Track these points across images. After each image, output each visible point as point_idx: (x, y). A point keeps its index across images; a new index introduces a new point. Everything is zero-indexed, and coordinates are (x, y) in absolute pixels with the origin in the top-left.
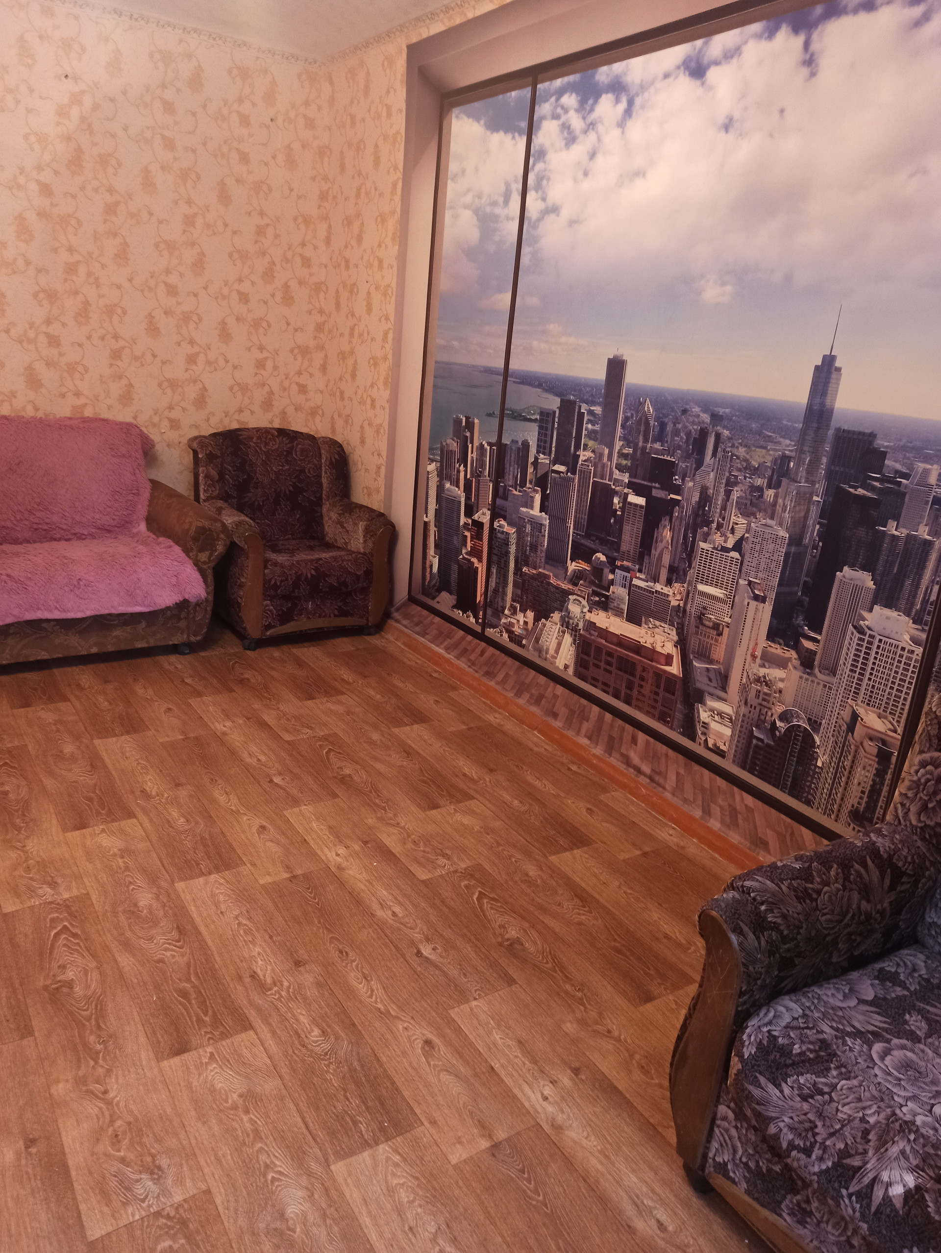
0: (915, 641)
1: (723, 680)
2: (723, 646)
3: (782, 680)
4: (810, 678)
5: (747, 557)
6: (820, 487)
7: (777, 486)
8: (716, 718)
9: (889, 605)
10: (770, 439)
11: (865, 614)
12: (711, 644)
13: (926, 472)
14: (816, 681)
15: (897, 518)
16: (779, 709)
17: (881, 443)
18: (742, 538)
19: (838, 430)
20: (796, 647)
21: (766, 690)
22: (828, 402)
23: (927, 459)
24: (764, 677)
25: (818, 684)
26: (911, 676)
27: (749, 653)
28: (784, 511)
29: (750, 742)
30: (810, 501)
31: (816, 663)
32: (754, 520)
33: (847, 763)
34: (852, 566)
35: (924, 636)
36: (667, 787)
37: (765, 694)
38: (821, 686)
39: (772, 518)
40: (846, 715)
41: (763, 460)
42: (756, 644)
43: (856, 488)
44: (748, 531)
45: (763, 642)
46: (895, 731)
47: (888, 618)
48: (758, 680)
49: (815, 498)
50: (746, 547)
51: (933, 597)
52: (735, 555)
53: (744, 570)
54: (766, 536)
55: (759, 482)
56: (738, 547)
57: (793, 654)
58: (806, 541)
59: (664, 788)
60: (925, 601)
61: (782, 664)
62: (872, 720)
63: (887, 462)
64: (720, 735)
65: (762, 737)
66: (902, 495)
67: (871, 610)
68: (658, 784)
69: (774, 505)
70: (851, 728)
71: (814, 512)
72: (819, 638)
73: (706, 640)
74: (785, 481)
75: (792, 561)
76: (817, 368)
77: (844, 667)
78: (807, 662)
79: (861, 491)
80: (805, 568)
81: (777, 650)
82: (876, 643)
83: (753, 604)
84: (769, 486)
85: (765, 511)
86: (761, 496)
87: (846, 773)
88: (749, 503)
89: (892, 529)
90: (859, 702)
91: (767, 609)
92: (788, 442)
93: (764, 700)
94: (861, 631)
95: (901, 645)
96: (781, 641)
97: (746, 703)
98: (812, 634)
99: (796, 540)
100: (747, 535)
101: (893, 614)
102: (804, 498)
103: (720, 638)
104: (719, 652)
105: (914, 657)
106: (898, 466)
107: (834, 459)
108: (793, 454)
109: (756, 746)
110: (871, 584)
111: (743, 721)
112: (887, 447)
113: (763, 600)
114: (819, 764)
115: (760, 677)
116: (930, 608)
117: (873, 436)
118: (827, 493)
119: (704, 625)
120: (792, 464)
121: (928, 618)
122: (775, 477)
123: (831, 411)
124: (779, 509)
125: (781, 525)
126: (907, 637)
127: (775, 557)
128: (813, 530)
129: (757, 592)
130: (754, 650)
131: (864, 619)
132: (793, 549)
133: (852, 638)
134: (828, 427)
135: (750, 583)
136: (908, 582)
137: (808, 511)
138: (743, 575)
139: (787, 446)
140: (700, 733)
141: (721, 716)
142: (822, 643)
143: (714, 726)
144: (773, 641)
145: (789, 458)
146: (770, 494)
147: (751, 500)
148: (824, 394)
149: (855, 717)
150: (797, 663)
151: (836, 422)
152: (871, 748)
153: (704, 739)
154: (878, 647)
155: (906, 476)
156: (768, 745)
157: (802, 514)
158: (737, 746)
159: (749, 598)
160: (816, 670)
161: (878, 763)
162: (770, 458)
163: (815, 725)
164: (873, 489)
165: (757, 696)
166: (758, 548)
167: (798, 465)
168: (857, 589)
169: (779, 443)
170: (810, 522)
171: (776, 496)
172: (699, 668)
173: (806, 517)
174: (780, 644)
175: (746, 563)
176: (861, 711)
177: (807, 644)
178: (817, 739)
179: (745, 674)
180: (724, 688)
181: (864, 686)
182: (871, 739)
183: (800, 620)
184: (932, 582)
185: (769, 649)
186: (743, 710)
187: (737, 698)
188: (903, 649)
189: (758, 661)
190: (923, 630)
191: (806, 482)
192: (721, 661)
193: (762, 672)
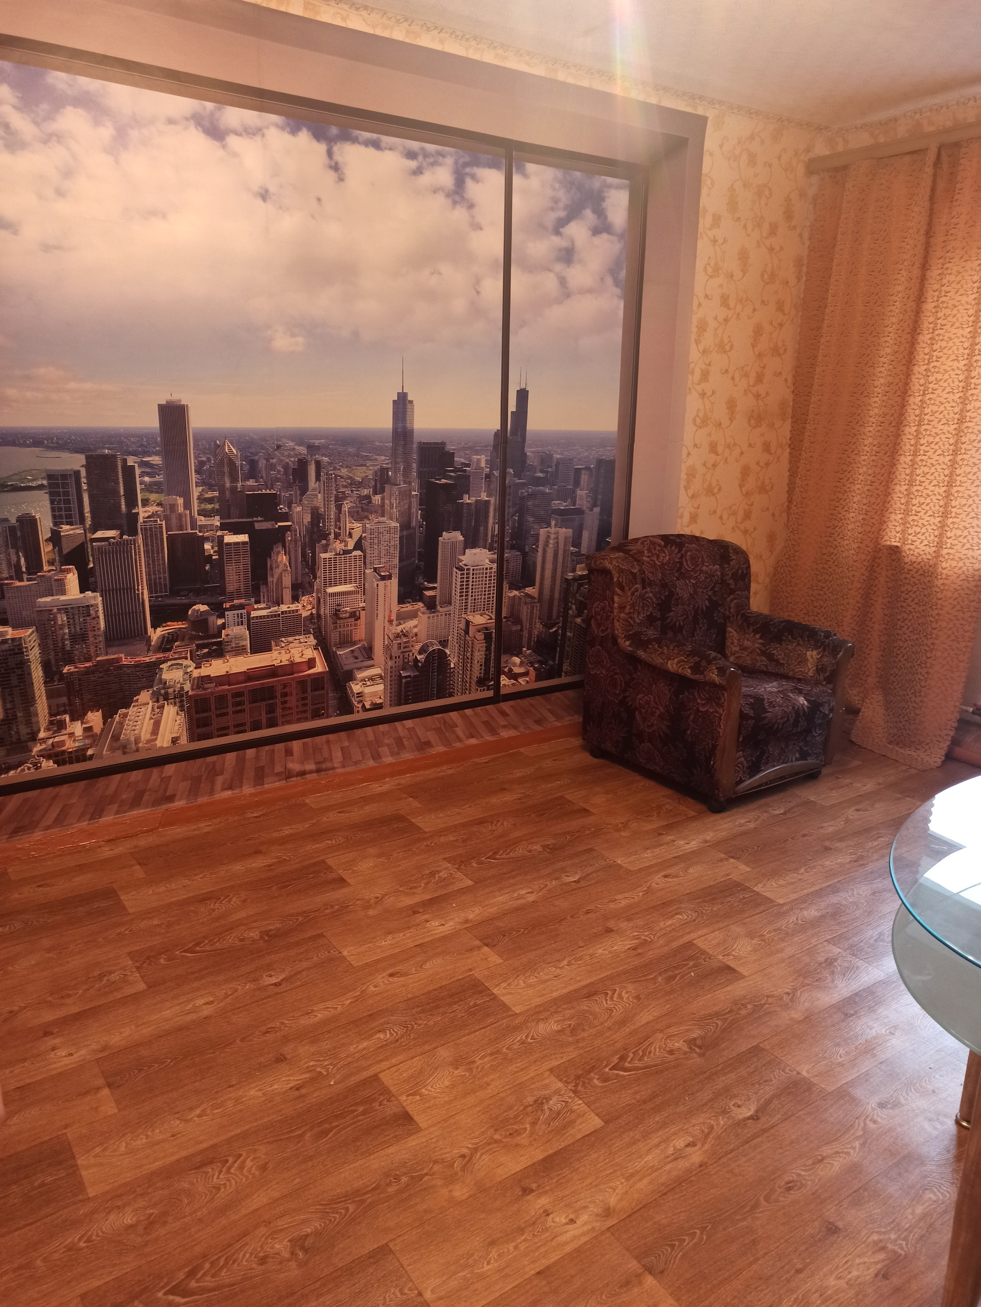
0: (492, 561)
1: (368, 652)
2: (363, 626)
3: (416, 627)
4: (435, 615)
5: (368, 551)
6: (415, 484)
7: (382, 491)
8: (368, 683)
9: (474, 547)
10: (368, 458)
11: (461, 557)
12: (351, 631)
13: (479, 461)
14: (439, 614)
15: (468, 492)
16: (418, 647)
17: (450, 448)
18: (361, 538)
19: (420, 443)
20: (421, 598)
21: (405, 640)
22: (408, 426)
23: (477, 453)
24: (402, 631)
25: (441, 615)
26: (494, 582)
27: (387, 618)
28: (392, 508)
29: (401, 681)
30: (410, 496)
31: (437, 603)
32: (368, 522)
33: (469, 654)
34: (448, 530)
35: (495, 556)
36: (336, 765)
37: (405, 643)
38: (444, 616)
39: (383, 516)
40: (462, 626)
41: (365, 475)
42: (391, 611)
43: (440, 479)
44: (364, 532)
45: (395, 607)
46: (491, 619)
47: (475, 554)
48: (398, 636)
49: (414, 493)
50: (366, 544)
51: (496, 532)
52: (358, 553)
53: (368, 561)
54: (381, 530)
55: (365, 492)
56: (359, 546)
57: (421, 604)
58: (414, 524)
59: (334, 768)
60: (493, 536)
61: (413, 615)
62: (479, 619)
63: (455, 459)
64: (374, 694)
65: (409, 674)
66: (467, 478)
67: (464, 554)
68: (327, 770)
69: (383, 505)
70: (467, 632)
71: (415, 503)
72: (436, 585)
73: (346, 629)
74: (387, 487)
75: (406, 542)
76: (394, 402)
77: (456, 597)
78: (431, 605)
79: (443, 481)
80: (417, 543)
81: (408, 607)
82: (471, 572)
83: (382, 583)
84: (375, 493)
85: (376, 512)
86: (370, 502)
87: (469, 661)
88: (360, 510)
89: (466, 499)
90: (469, 613)
91: (395, 581)
92: (383, 458)
93: (405, 647)
94: (460, 569)
95: (485, 567)
96: (410, 600)
97: (391, 658)
98: (431, 585)
99: (405, 526)
100: (364, 535)
101: (477, 550)
102: (405, 495)
103: (358, 622)
104: (360, 633)
105: (493, 570)
106: (463, 460)
107: (422, 462)
108: (389, 466)
109: (407, 683)
110: (461, 538)
111: (391, 672)
112: (454, 449)
113: (389, 577)
114: (452, 666)
115: (398, 634)
116: (496, 539)
117: (443, 444)
118: (421, 487)
119: (342, 618)
120: (390, 473)
121: (496, 545)
122: (378, 485)
123: (412, 431)
124: (387, 507)
125: (391, 519)
126: (487, 561)
127: (392, 543)
128: (417, 515)
129: (383, 574)
130: (390, 617)
131: (461, 561)
132: (405, 533)
133: (457, 575)
134: (412, 442)
135: (375, 570)
136: (482, 528)
137: (410, 503)
138: (368, 566)
139: (383, 460)
140: (356, 703)
141: (372, 680)
142: (438, 588)
143: (367, 690)
144: (404, 603)
145: (387, 469)
146: (377, 499)
147: (362, 507)
148: (404, 419)
149: (468, 623)
150: (424, 609)
151: (417, 438)
152: (480, 636)
153: (360, 706)
154: (473, 574)
155: (468, 465)
156: (415, 677)
157: (406, 506)
158: (391, 693)
159: (378, 580)
160: (439, 607)
161: (486, 643)
162: (371, 472)
163: (444, 643)
164: (450, 478)
165: (399, 648)
166: (376, 541)
167: (395, 473)
168: (453, 544)
169: (376, 459)
170: (414, 510)
171: (383, 499)
172: (344, 654)
173: (410, 508)
174: (409, 603)
175: (368, 555)
176: (470, 618)
177: (428, 593)
178: (448, 651)
179: (386, 636)
180: (370, 658)
181: (469, 601)
182: (479, 631)
183: (421, 580)
184: (494, 523)
185: (402, 610)
186: (390, 663)
187: (383, 658)
188: (487, 569)
189: (395, 623)
190: (495, 553)
191: (404, 483)
192: (363, 638)
193: (399, 628)
